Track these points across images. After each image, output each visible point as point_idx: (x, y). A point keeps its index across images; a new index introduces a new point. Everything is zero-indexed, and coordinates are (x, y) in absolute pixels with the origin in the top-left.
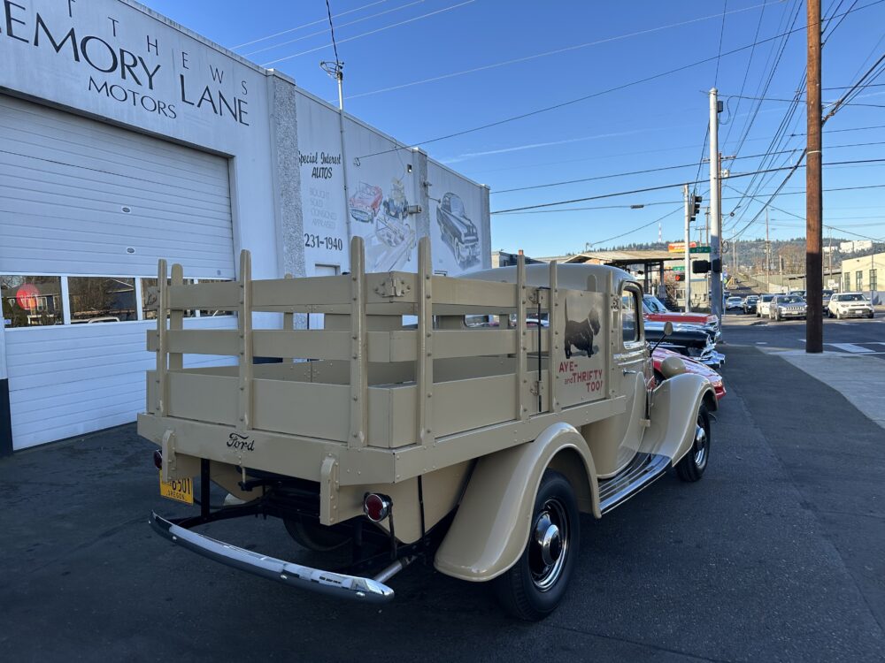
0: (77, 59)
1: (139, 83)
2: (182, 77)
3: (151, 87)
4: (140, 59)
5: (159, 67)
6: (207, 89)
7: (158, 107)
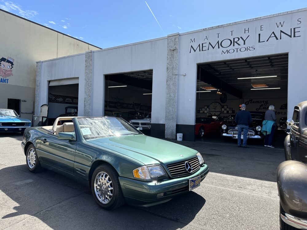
0: (219, 48)
1: (239, 45)
2: (259, 35)
3: (244, 44)
4: (241, 37)
5: (249, 36)
6: (273, 33)
7: (247, 49)
